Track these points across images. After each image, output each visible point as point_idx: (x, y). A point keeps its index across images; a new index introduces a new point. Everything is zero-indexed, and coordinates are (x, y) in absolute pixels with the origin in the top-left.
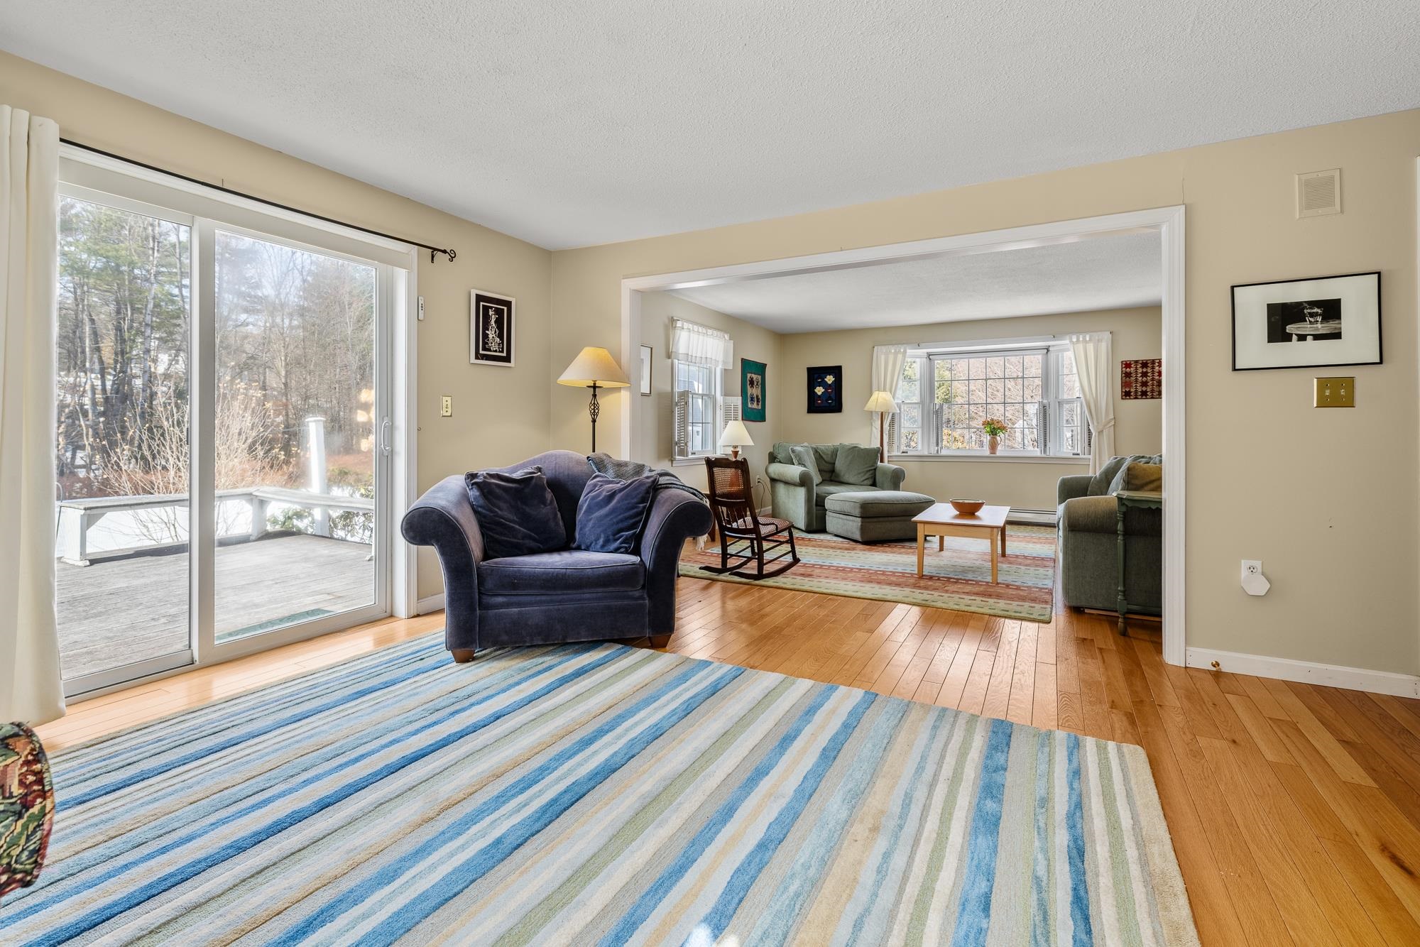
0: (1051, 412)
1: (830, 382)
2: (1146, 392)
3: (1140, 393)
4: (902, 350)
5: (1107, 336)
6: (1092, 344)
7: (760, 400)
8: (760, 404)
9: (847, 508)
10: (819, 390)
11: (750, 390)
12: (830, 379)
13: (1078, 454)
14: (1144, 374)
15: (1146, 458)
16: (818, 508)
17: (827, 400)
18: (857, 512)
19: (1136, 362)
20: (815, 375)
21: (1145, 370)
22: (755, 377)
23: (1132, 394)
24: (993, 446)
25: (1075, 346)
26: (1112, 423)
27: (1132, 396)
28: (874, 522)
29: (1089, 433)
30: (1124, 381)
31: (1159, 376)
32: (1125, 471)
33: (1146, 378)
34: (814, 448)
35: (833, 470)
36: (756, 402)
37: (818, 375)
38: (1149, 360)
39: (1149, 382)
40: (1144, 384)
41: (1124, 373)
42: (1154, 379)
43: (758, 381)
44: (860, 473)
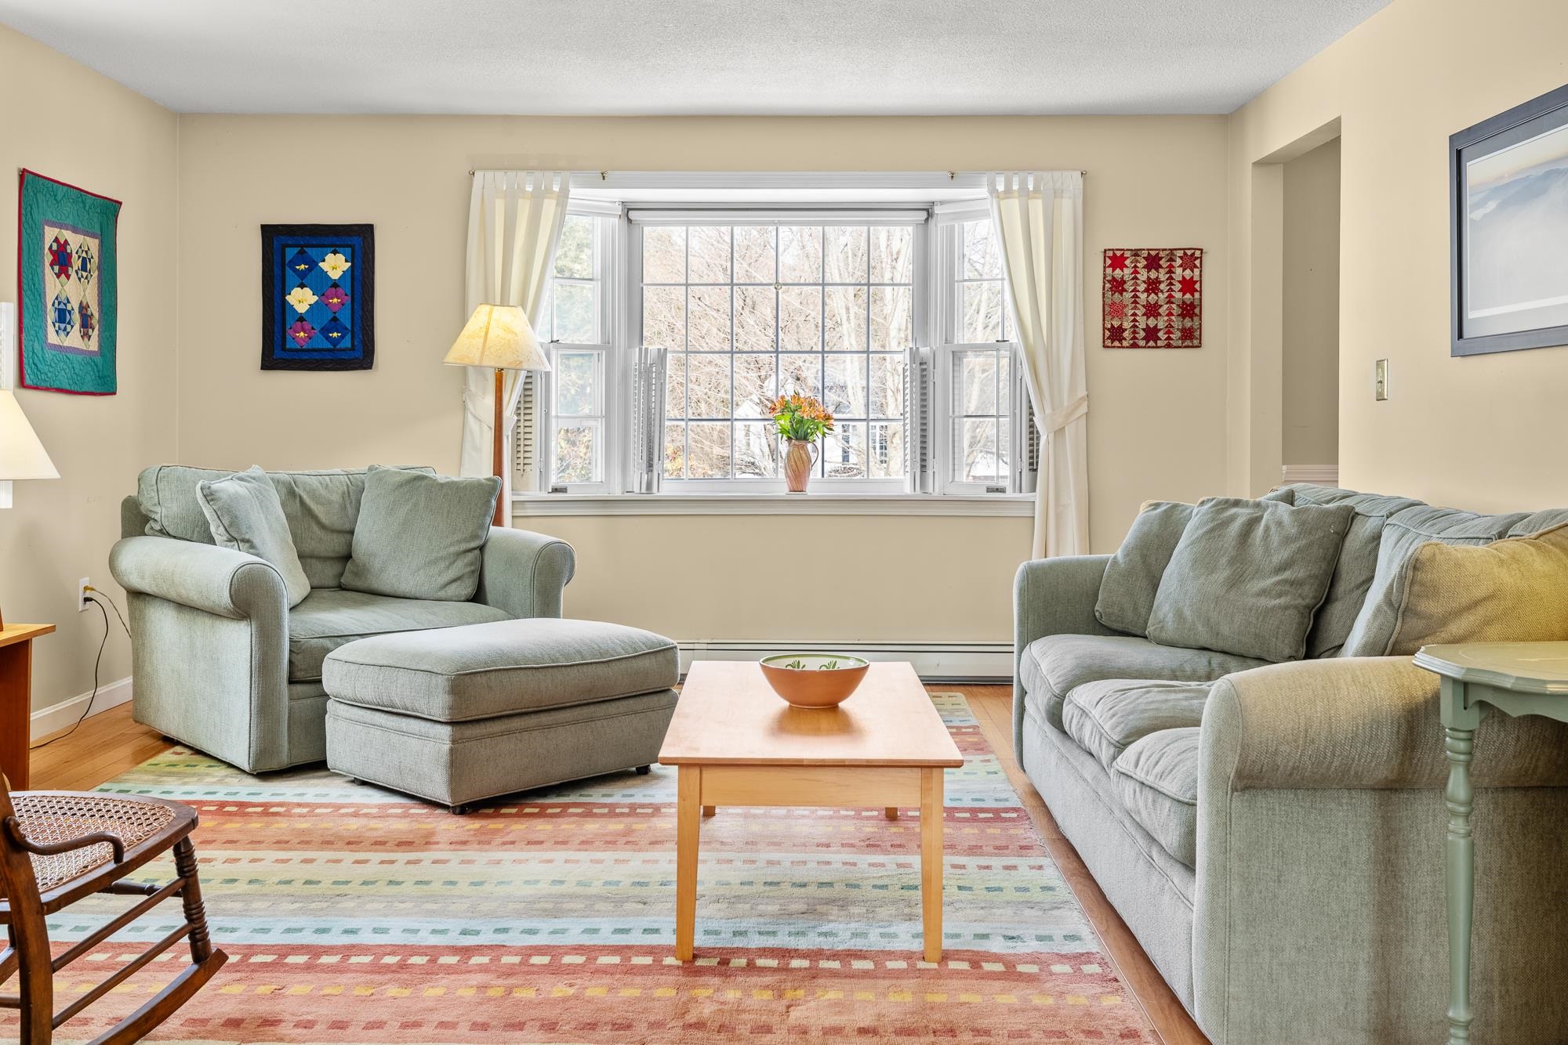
0: (937, 377)
1: (335, 275)
2: (1156, 330)
3: (1142, 334)
4: (556, 188)
5: (1074, 181)
6: (1040, 202)
7: (95, 321)
8: (95, 334)
9: (401, 690)
10: (301, 299)
11: (53, 286)
12: (335, 265)
13: (1002, 490)
14: (1153, 286)
15: (1246, 504)
16: (299, 688)
17: (326, 331)
18: (438, 704)
19: (1136, 253)
20: (288, 248)
21: (1153, 274)
22: (74, 241)
23: (1126, 334)
24: (798, 472)
25: (1003, 203)
26: (1084, 409)
27: (1125, 339)
28: (491, 736)
29: (1031, 433)
30: (1109, 301)
31: (1183, 291)
32: (1197, 538)
33: (1156, 294)
34: (283, 483)
35: (348, 557)
36: (77, 326)
37: (296, 250)
38: (1163, 250)
39: (1161, 306)
40: (1152, 310)
41: (1109, 281)
42: (1173, 300)
43: (84, 255)
44: (433, 562)
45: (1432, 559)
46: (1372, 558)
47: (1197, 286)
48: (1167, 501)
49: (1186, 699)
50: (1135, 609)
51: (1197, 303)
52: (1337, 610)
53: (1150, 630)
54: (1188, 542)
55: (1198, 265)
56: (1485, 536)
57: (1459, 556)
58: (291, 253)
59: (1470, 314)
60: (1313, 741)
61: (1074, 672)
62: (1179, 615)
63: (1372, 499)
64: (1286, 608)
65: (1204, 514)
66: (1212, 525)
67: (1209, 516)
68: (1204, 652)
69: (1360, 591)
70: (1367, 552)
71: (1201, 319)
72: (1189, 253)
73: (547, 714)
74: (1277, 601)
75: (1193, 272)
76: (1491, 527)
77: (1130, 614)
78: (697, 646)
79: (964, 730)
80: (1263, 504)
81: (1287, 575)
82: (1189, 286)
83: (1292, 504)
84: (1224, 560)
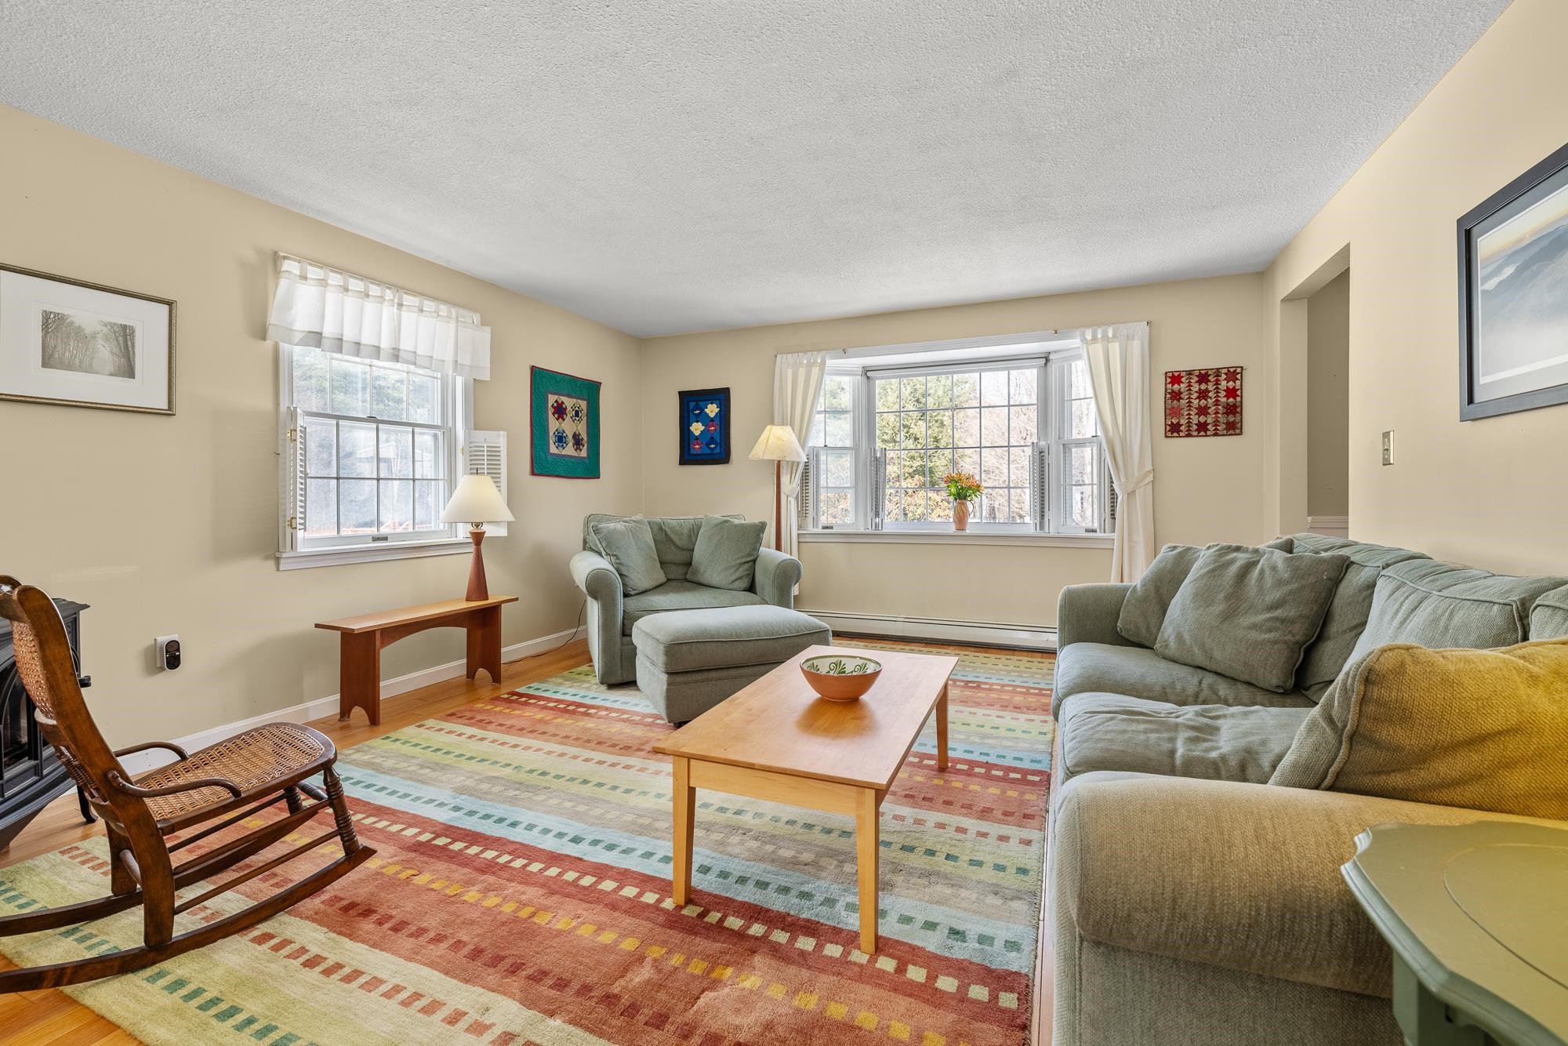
0: (1051, 460)
1: (712, 415)
2: (1206, 424)
3: (1195, 427)
4: (819, 361)
5: (1142, 328)
6: (1117, 345)
7: (584, 442)
8: (584, 448)
10: (697, 428)
11: (554, 424)
12: (712, 410)
13: (1094, 531)
14: (1203, 395)
15: (1246, 551)
17: (708, 444)
19: (1190, 373)
20: (691, 402)
21: (1203, 387)
22: (569, 402)
23: (1182, 428)
24: (961, 519)
25: (1090, 348)
26: (1150, 478)
27: (1182, 431)
28: (696, 682)
29: (1113, 494)
30: (1169, 406)
31: (1228, 396)
32: (1200, 576)
33: (1206, 400)
34: (657, 524)
35: (689, 564)
36: (571, 444)
37: (694, 403)
38: (1211, 369)
39: (1210, 408)
40: (1202, 411)
41: (1169, 393)
42: (1219, 403)
43: (577, 409)
44: (727, 569)
45: (1400, 669)
46: (1366, 604)
47: (1239, 393)
48: (1182, 545)
49: (1145, 732)
50: (1148, 628)
51: (1238, 404)
52: (1328, 648)
53: (1157, 646)
54: (1193, 579)
55: (1239, 378)
56: (1502, 601)
57: (1452, 668)
58: (692, 405)
59: (1482, 379)
60: (1185, 917)
61: (1075, 681)
62: (1180, 638)
63: (1371, 549)
64: (1276, 642)
65: (1209, 557)
66: (1213, 566)
67: (1212, 558)
68: (1199, 671)
69: (1353, 633)
70: (1360, 599)
71: (1241, 415)
72: (1232, 370)
73: (735, 669)
74: (1267, 636)
75: (1235, 383)
76: (1510, 591)
77: (1143, 631)
78: (898, 619)
79: (1044, 692)
80: (1261, 551)
81: (1278, 613)
82: (1231, 393)
83: (1291, 552)
84: (1221, 596)
